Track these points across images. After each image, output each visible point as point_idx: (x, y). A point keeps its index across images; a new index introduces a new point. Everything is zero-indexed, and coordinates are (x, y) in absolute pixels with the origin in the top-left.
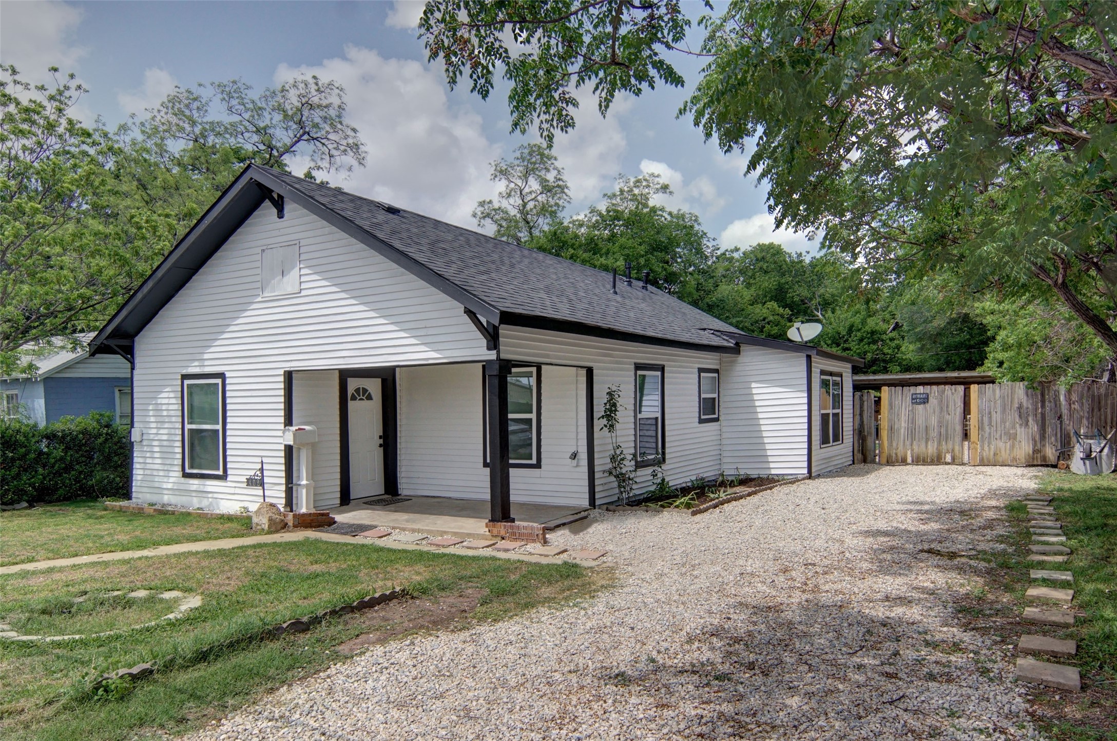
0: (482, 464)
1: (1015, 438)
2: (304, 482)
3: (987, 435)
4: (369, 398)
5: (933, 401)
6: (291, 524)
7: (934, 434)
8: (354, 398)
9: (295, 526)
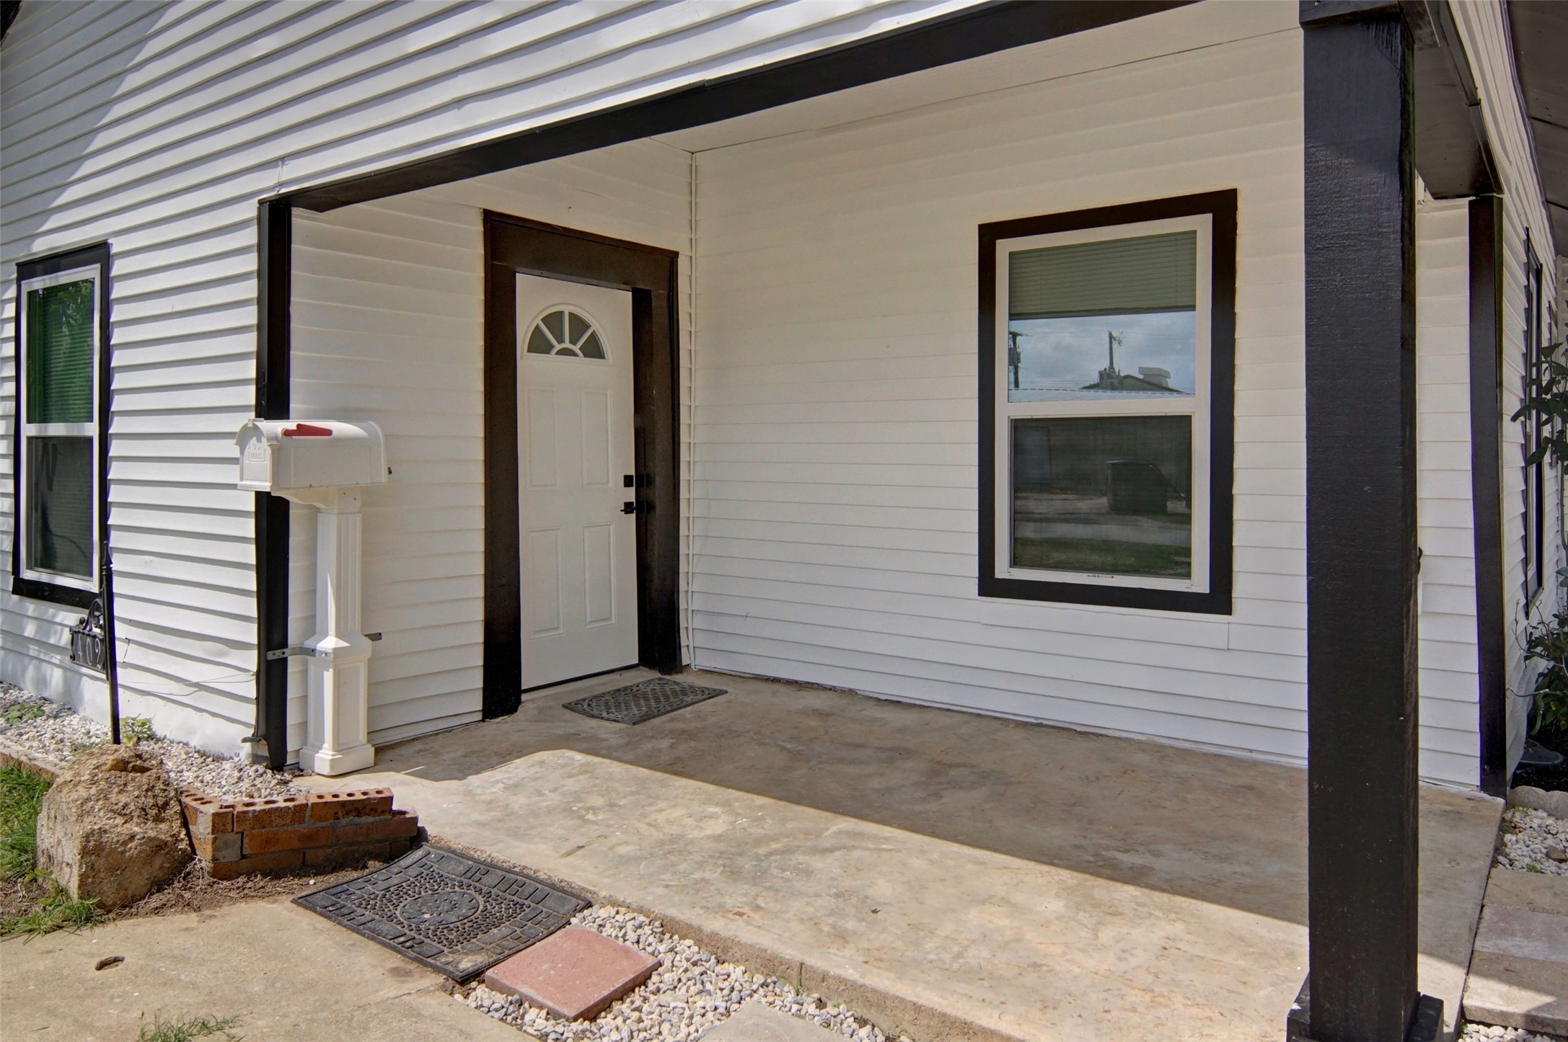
0: (973, 588)
2: (329, 643)
4: (594, 350)
6: (204, 858)
8: (539, 345)
9: (221, 872)
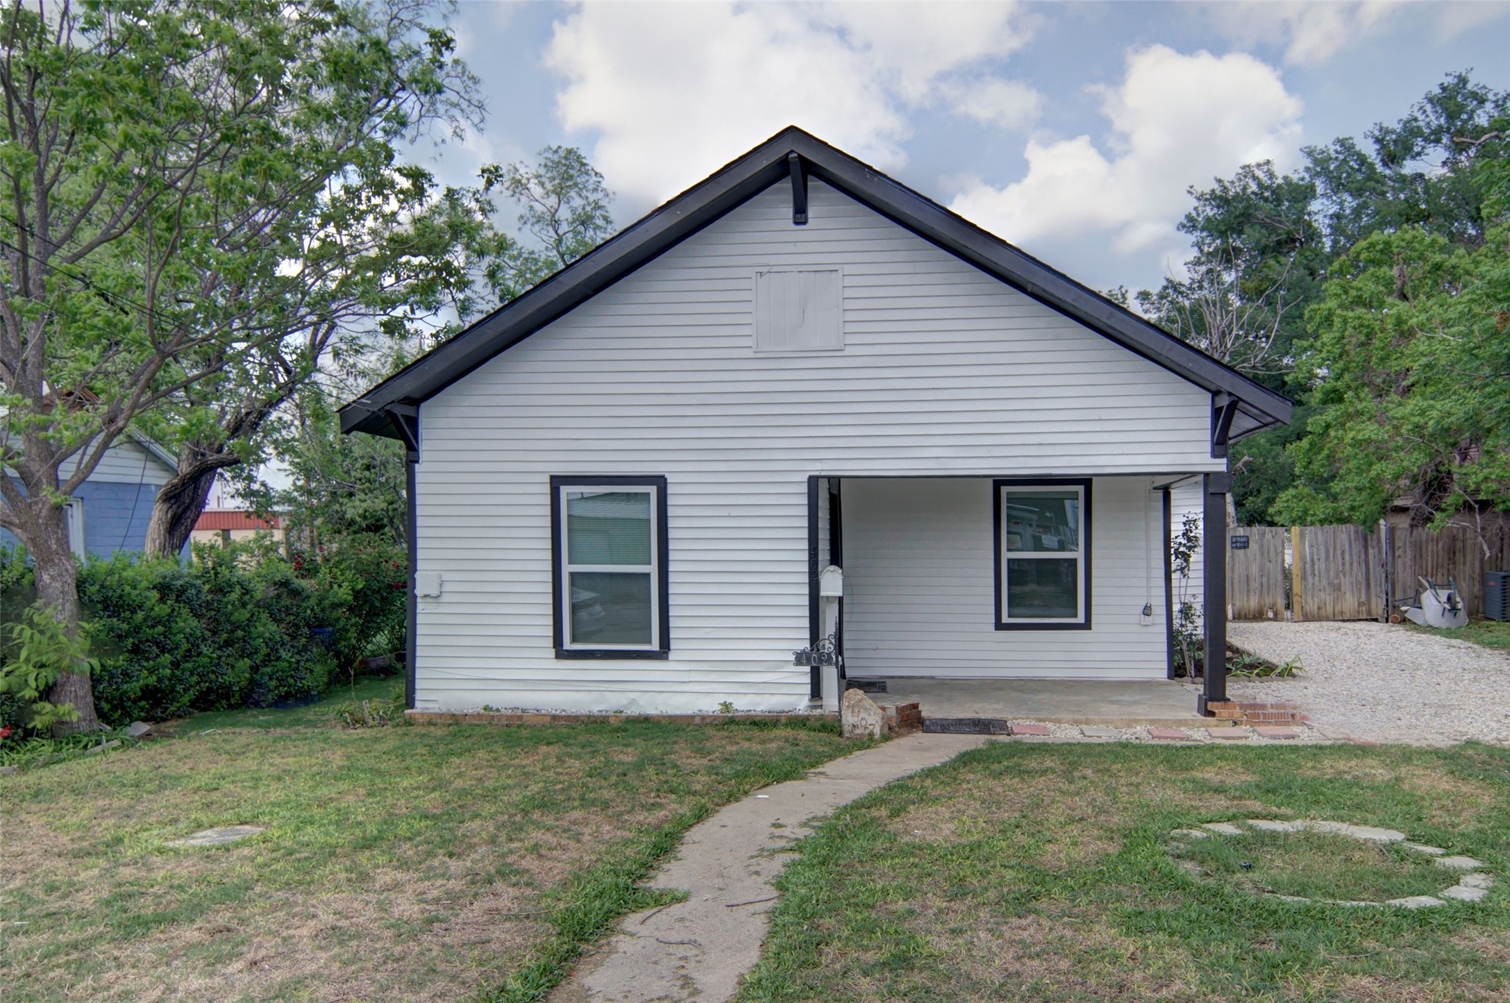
0: (992, 627)
1: (1339, 589)
3: (1310, 586)
5: (1253, 545)
7: (1255, 585)
